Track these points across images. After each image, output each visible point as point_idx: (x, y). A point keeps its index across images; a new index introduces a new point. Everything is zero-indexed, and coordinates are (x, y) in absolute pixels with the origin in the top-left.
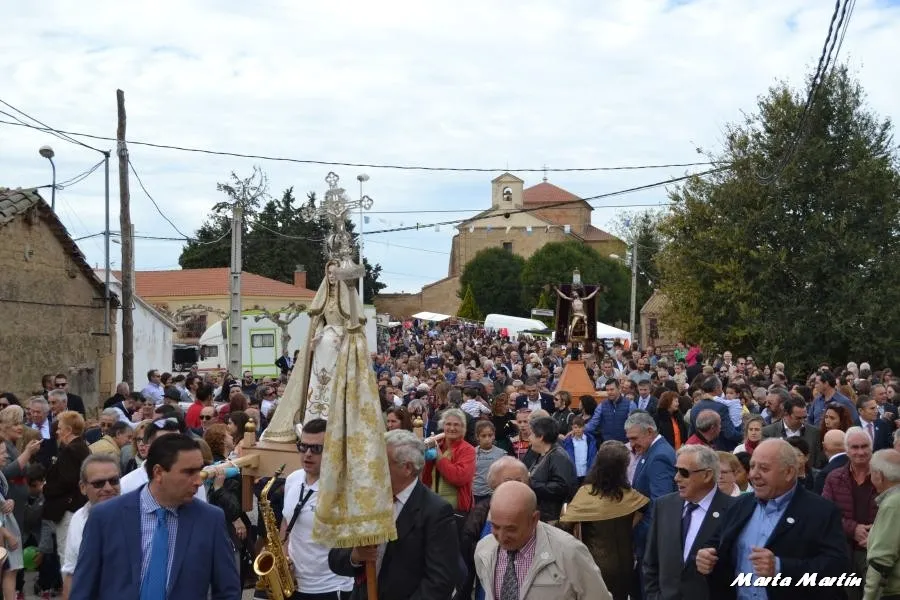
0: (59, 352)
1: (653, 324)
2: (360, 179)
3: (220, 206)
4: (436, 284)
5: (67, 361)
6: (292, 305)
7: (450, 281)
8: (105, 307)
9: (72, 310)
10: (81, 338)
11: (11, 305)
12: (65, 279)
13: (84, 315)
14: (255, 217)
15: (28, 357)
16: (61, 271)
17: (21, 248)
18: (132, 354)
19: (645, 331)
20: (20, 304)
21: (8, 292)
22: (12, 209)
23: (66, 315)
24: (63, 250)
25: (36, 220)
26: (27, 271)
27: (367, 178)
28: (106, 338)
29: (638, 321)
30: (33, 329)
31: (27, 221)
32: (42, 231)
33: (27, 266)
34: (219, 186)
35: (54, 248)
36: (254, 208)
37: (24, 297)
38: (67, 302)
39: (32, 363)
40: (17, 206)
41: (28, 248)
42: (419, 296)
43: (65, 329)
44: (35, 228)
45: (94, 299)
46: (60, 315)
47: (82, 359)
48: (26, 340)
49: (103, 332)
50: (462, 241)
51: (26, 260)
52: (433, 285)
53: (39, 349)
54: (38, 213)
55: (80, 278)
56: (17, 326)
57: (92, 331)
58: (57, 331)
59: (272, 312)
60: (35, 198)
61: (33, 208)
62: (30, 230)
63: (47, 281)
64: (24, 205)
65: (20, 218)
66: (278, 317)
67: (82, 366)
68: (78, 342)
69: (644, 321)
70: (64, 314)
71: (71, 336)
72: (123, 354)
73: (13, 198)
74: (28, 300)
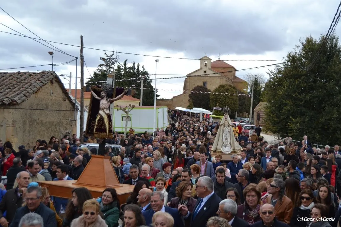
0: (60, 127)
1: (259, 115)
2: (156, 61)
3: (101, 65)
4: (178, 96)
5: (62, 129)
6: (130, 105)
7: (183, 95)
8: (74, 111)
9: (64, 112)
10: (66, 122)
11: (46, 112)
12: (62, 101)
13: (68, 113)
14: (114, 69)
15: (51, 129)
16: (61, 99)
17: (49, 92)
18: (83, 127)
19: (255, 117)
20: (49, 111)
21: (45, 107)
22: (48, 79)
23: (62, 113)
24: (62, 92)
25: (54, 82)
26: (51, 99)
27: (158, 61)
28: (74, 121)
29: (253, 114)
30: (52, 119)
31: (52, 82)
32: (56, 85)
33: (51, 98)
34: (101, 58)
35: (59, 91)
36: (113, 66)
37: (50, 108)
38: (63, 109)
39: (52, 131)
40: (49, 77)
41: (52, 91)
42: (172, 100)
43: (62, 119)
44: (54, 84)
45: (71, 108)
46: (60, 114)
47: (67, 129)
48: (50, 123)
49: (74, 119)
50: (188, 81)
51: (51, 96)
52: (177, 96)
53: (54, 126)
54: (55, 79)
55: (67, 101)
56: (47, 118)
57: (70, 119)
58: (59, 119)
59: (123, 108)
60: (54, 75)
61: (54, 78)
62: (52, 85)
63: (57, 103)
64: (51, 77)
65: (50, 81)
66: (125, 109)
67: (67, 131)
68: (65, 123)
69: (255, 114)
70: (61, 113)
71: (63, 121)
72: (80, 127)
73: (48, 74)
74: (51, 109)
